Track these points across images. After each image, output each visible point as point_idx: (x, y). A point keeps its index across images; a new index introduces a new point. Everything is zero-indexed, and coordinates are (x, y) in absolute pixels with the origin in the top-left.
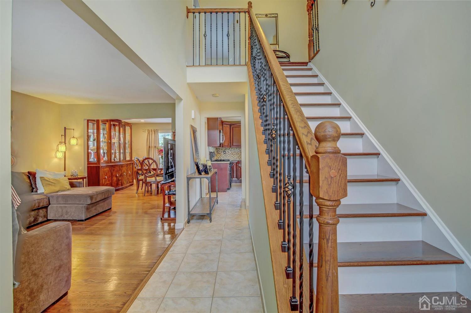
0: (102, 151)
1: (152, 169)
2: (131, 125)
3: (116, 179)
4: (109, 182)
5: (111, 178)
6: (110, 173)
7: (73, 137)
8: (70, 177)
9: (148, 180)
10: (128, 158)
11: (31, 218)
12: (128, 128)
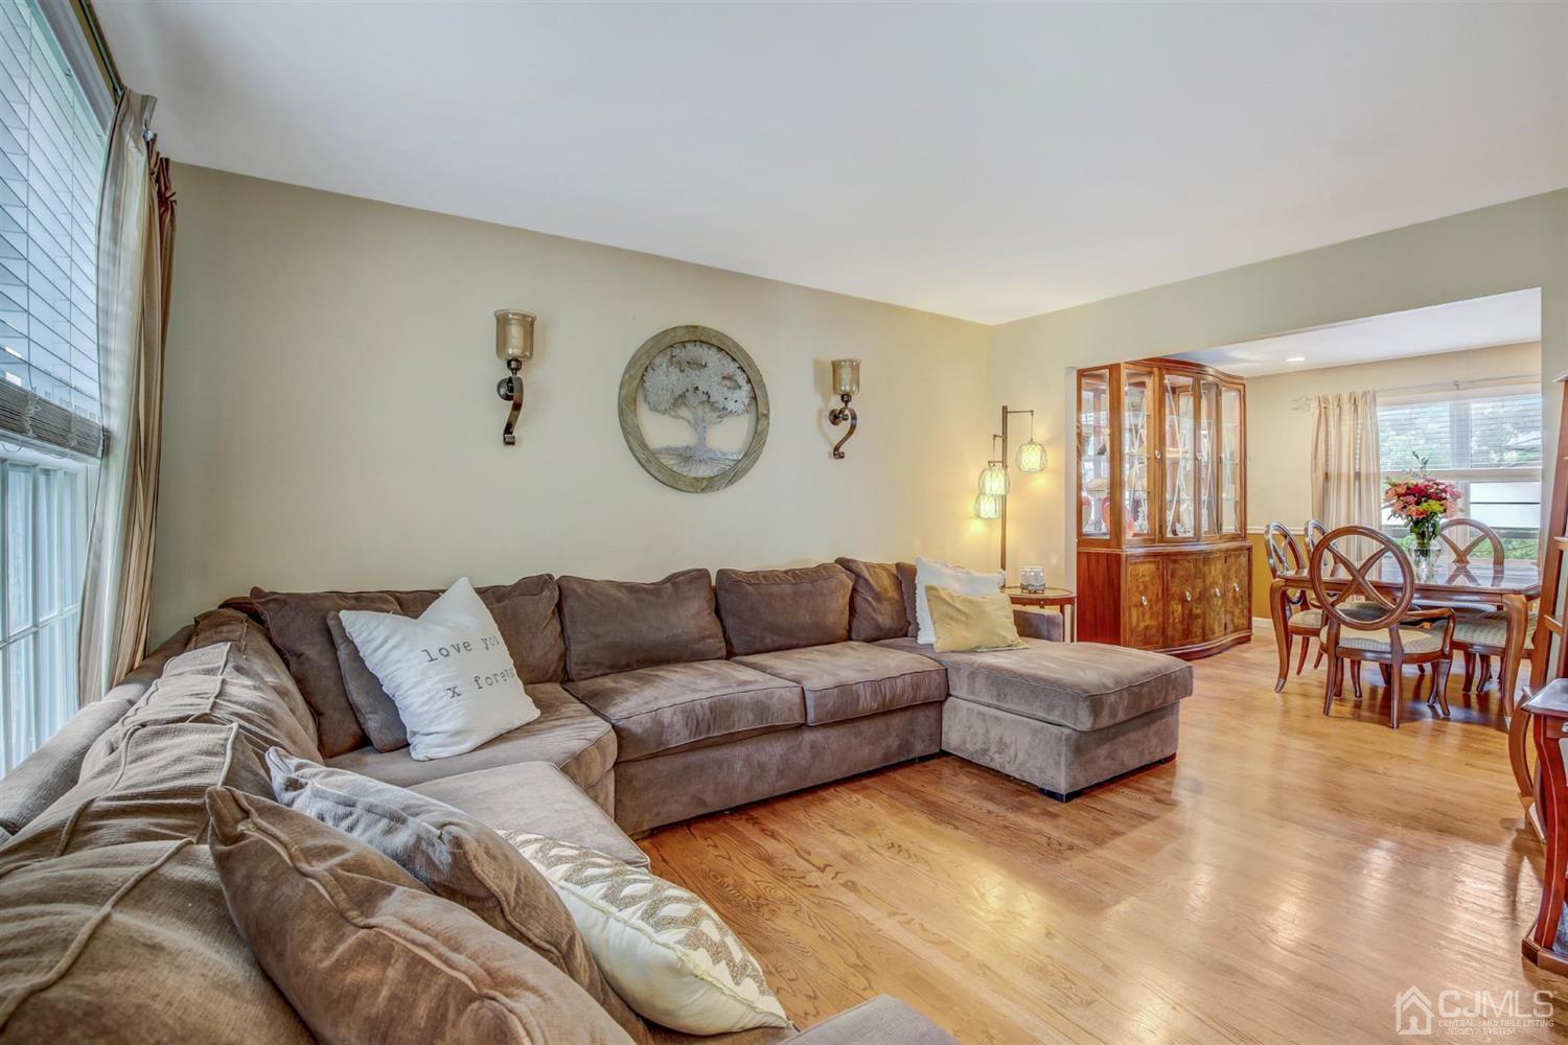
0: (1127, 494)
1: (1373, 583)
2: (1244, 382)
3: (1180, 611)
4: (1154, 623)
5: (1161, 604)
6: (1158, 582)
7: (1031, 442)
8: (1018, 592)
9: (1349, 636)
10: (1230, 526)
11: (890, 740)
12: (1229, 399)
